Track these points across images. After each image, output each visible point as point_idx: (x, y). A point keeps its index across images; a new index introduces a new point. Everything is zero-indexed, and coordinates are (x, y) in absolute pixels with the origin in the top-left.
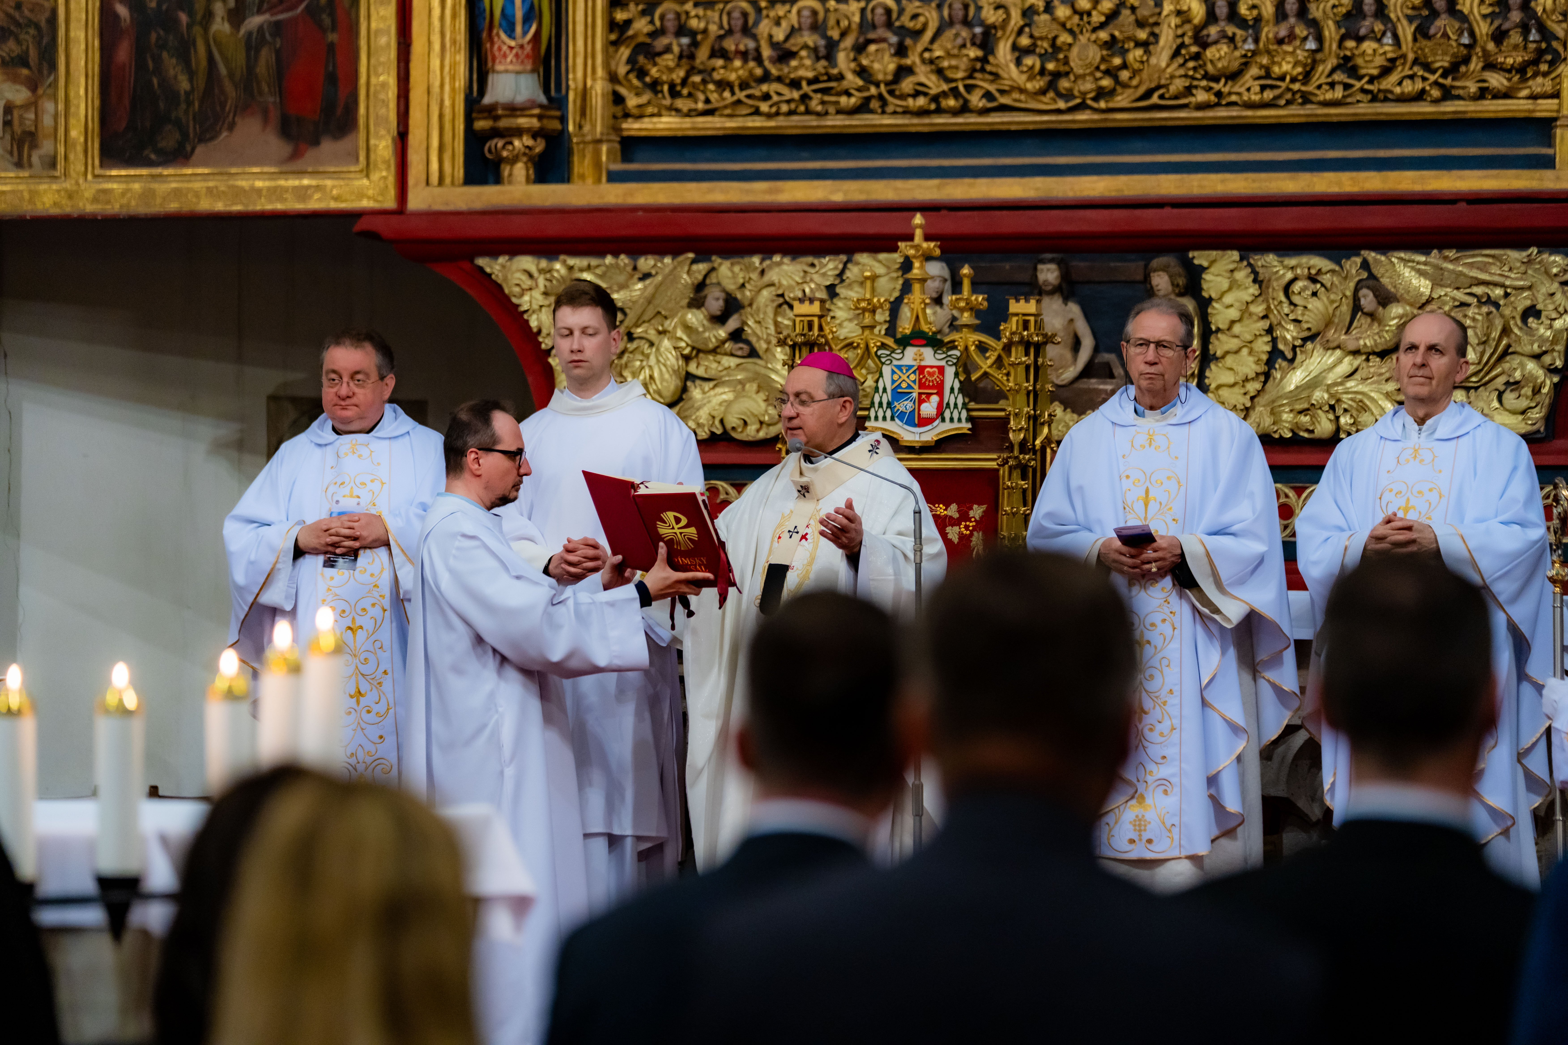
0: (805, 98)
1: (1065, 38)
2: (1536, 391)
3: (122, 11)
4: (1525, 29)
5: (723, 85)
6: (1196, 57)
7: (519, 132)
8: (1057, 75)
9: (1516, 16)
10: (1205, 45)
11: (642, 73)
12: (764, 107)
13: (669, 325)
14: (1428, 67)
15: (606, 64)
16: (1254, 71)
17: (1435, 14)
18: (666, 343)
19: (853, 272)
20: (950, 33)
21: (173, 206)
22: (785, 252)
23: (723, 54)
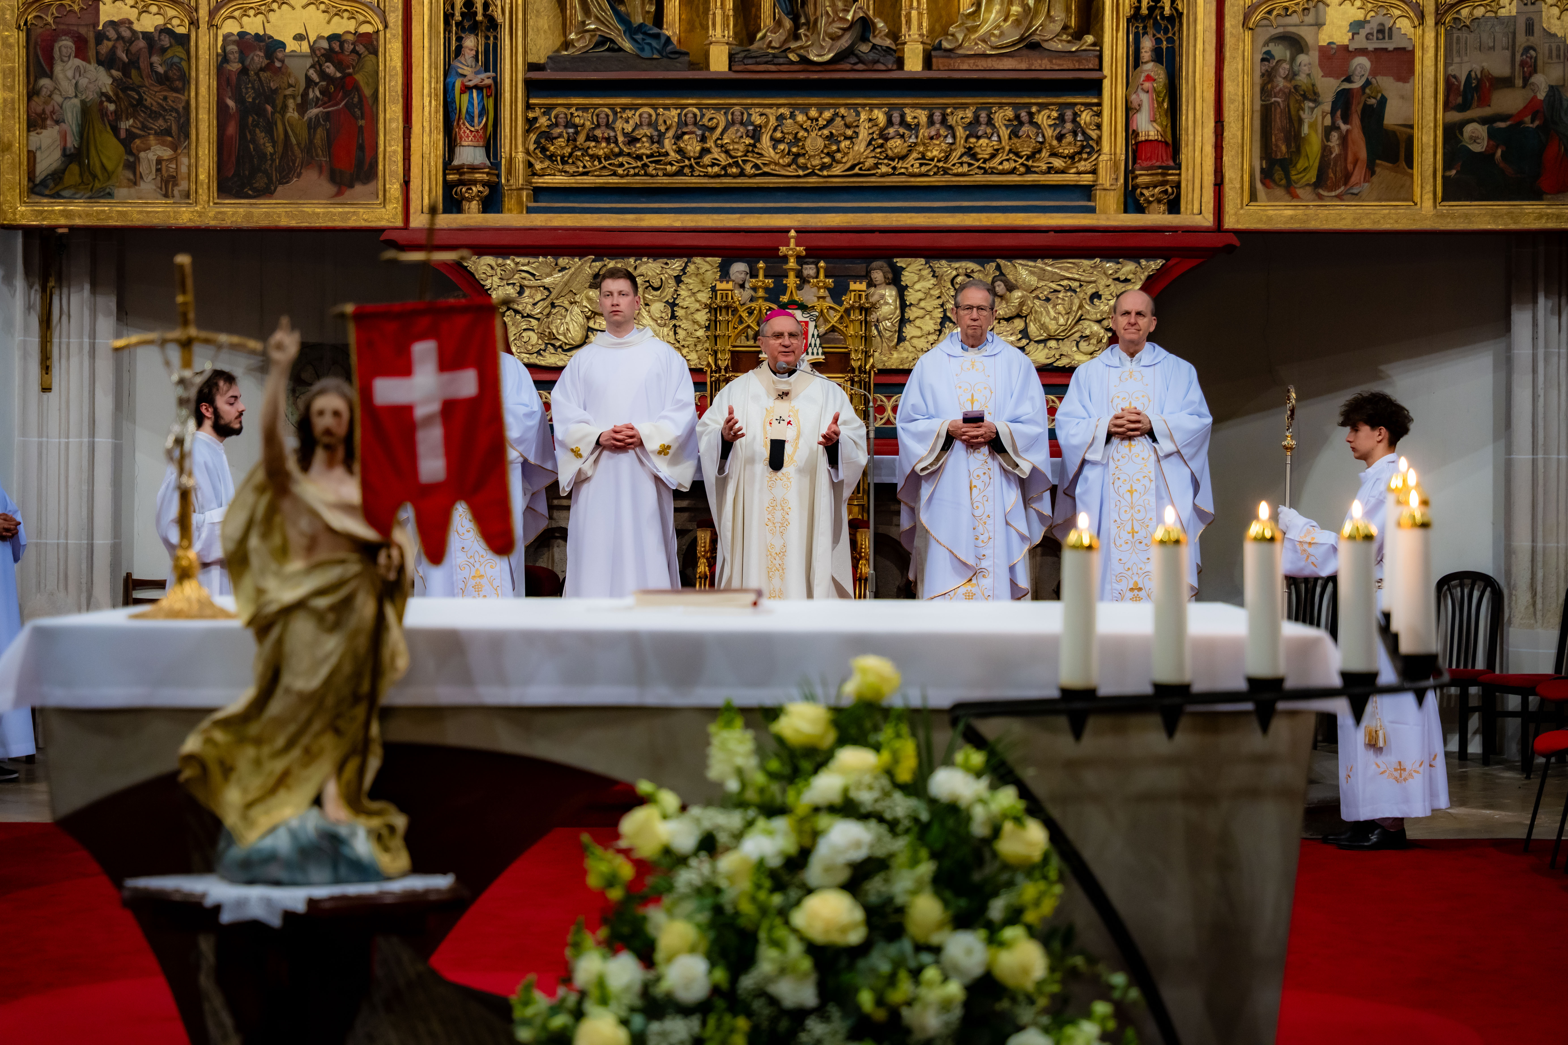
0: (645, 166)
1: (802, 134)
2: (1100, 341)
3: (231, 103)
4: (1075, 134)
5: (593, 157)
6: (881, 146)
7: (475, 182)
8: (797, 155)
9: (1069, 126)
10: (887, 139)
11: (544, 150)
12: (620, 171)
13: (577, 298)
14: (1017, 154)
15: (524, 143)
16: (915, 155)
17: (1021, 124)
18: (576, 309)
19: (691, 268)
20: (732, 130)
21: (264, 223)
22: (649, 256)
23: (595, 139)
